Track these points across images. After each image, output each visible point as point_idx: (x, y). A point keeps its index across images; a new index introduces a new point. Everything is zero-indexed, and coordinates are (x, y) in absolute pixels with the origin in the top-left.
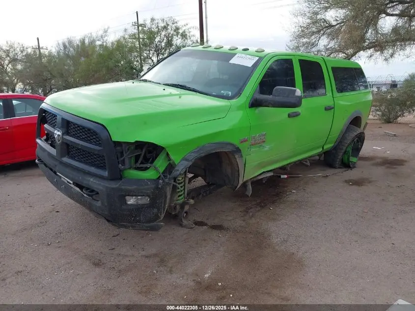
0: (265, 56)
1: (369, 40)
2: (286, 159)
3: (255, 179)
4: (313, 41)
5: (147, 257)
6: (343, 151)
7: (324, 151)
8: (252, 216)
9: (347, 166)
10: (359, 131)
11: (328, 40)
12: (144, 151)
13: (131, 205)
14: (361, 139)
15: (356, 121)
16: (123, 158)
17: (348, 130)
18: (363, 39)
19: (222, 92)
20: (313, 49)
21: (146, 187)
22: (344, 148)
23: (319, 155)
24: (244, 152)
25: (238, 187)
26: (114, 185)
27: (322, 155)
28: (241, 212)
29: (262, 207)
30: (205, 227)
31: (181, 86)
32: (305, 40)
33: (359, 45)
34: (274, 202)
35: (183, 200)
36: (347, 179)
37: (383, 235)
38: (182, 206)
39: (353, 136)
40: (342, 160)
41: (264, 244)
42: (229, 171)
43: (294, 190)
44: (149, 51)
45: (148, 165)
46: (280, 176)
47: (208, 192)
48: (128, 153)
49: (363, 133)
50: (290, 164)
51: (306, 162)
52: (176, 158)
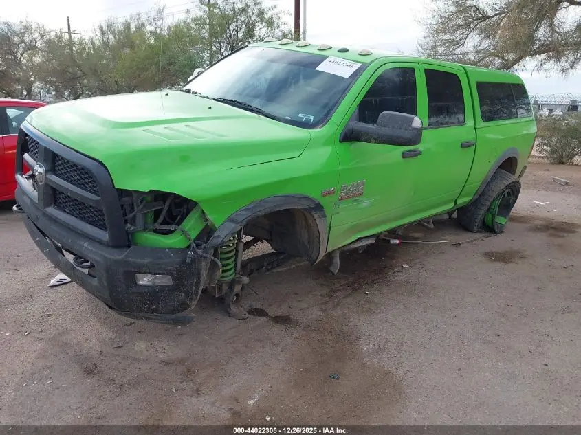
0: (372, 62)
1: (540, 40)
2: (396, 219)
3: (346, 249)
4: (458, 39)
5: (167, 363)
6: (486, 208)
7: (457, 207)
8: (338, 304)
9: (490, 229)
10: (513, 178)
11: (480, 38)
12: (167, 205)
13: (145, 286)
14: (514, 190)
15: (509, 164)
16: (133, 214)
17: (495, 176)
18: (531, 39)
19: (300, 115)
20: (458, 51)
21: (166, 261)
22: (488, 204)
23: (450, 213)
24: (328, 210)
25: (319, 260)
26: (118, 255)
27: (453, 212)
28: (321, 295)
29: (355, 290)
30: (263, 319)
31: (239, 103)
32: (446, 37)
33: (525, 47)
34: (373, 283)
35: (233, 275)
36: (488, 250)
37: (532, 348)
38: (231, 285)
39: (503, 186)
40: (484, 222)
41: (348, 352)
42: (304, 236)
43: (407, 264)
44: (220, 44)
45: (172, 227)
46: (389, 241)
47: (275, 264)
48: (141, 207)
49: (518, 182)
50: (403, 225)
51: (428, 223)
52: (216, 219)
